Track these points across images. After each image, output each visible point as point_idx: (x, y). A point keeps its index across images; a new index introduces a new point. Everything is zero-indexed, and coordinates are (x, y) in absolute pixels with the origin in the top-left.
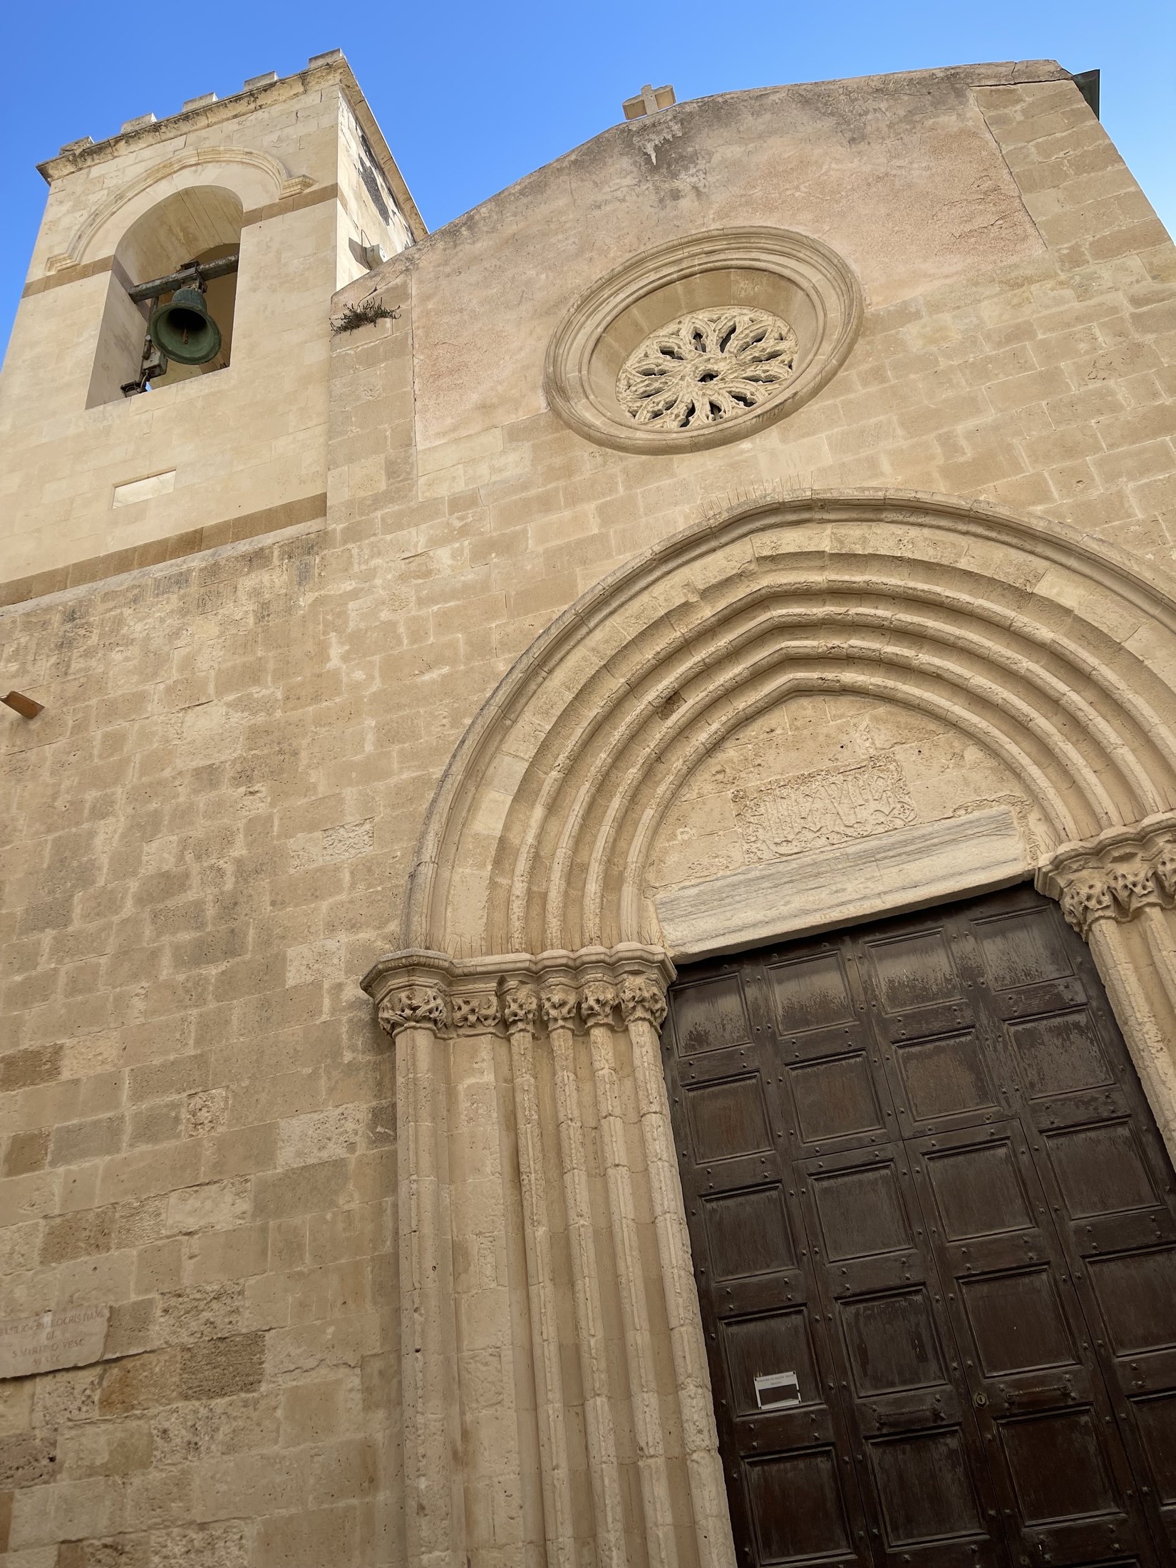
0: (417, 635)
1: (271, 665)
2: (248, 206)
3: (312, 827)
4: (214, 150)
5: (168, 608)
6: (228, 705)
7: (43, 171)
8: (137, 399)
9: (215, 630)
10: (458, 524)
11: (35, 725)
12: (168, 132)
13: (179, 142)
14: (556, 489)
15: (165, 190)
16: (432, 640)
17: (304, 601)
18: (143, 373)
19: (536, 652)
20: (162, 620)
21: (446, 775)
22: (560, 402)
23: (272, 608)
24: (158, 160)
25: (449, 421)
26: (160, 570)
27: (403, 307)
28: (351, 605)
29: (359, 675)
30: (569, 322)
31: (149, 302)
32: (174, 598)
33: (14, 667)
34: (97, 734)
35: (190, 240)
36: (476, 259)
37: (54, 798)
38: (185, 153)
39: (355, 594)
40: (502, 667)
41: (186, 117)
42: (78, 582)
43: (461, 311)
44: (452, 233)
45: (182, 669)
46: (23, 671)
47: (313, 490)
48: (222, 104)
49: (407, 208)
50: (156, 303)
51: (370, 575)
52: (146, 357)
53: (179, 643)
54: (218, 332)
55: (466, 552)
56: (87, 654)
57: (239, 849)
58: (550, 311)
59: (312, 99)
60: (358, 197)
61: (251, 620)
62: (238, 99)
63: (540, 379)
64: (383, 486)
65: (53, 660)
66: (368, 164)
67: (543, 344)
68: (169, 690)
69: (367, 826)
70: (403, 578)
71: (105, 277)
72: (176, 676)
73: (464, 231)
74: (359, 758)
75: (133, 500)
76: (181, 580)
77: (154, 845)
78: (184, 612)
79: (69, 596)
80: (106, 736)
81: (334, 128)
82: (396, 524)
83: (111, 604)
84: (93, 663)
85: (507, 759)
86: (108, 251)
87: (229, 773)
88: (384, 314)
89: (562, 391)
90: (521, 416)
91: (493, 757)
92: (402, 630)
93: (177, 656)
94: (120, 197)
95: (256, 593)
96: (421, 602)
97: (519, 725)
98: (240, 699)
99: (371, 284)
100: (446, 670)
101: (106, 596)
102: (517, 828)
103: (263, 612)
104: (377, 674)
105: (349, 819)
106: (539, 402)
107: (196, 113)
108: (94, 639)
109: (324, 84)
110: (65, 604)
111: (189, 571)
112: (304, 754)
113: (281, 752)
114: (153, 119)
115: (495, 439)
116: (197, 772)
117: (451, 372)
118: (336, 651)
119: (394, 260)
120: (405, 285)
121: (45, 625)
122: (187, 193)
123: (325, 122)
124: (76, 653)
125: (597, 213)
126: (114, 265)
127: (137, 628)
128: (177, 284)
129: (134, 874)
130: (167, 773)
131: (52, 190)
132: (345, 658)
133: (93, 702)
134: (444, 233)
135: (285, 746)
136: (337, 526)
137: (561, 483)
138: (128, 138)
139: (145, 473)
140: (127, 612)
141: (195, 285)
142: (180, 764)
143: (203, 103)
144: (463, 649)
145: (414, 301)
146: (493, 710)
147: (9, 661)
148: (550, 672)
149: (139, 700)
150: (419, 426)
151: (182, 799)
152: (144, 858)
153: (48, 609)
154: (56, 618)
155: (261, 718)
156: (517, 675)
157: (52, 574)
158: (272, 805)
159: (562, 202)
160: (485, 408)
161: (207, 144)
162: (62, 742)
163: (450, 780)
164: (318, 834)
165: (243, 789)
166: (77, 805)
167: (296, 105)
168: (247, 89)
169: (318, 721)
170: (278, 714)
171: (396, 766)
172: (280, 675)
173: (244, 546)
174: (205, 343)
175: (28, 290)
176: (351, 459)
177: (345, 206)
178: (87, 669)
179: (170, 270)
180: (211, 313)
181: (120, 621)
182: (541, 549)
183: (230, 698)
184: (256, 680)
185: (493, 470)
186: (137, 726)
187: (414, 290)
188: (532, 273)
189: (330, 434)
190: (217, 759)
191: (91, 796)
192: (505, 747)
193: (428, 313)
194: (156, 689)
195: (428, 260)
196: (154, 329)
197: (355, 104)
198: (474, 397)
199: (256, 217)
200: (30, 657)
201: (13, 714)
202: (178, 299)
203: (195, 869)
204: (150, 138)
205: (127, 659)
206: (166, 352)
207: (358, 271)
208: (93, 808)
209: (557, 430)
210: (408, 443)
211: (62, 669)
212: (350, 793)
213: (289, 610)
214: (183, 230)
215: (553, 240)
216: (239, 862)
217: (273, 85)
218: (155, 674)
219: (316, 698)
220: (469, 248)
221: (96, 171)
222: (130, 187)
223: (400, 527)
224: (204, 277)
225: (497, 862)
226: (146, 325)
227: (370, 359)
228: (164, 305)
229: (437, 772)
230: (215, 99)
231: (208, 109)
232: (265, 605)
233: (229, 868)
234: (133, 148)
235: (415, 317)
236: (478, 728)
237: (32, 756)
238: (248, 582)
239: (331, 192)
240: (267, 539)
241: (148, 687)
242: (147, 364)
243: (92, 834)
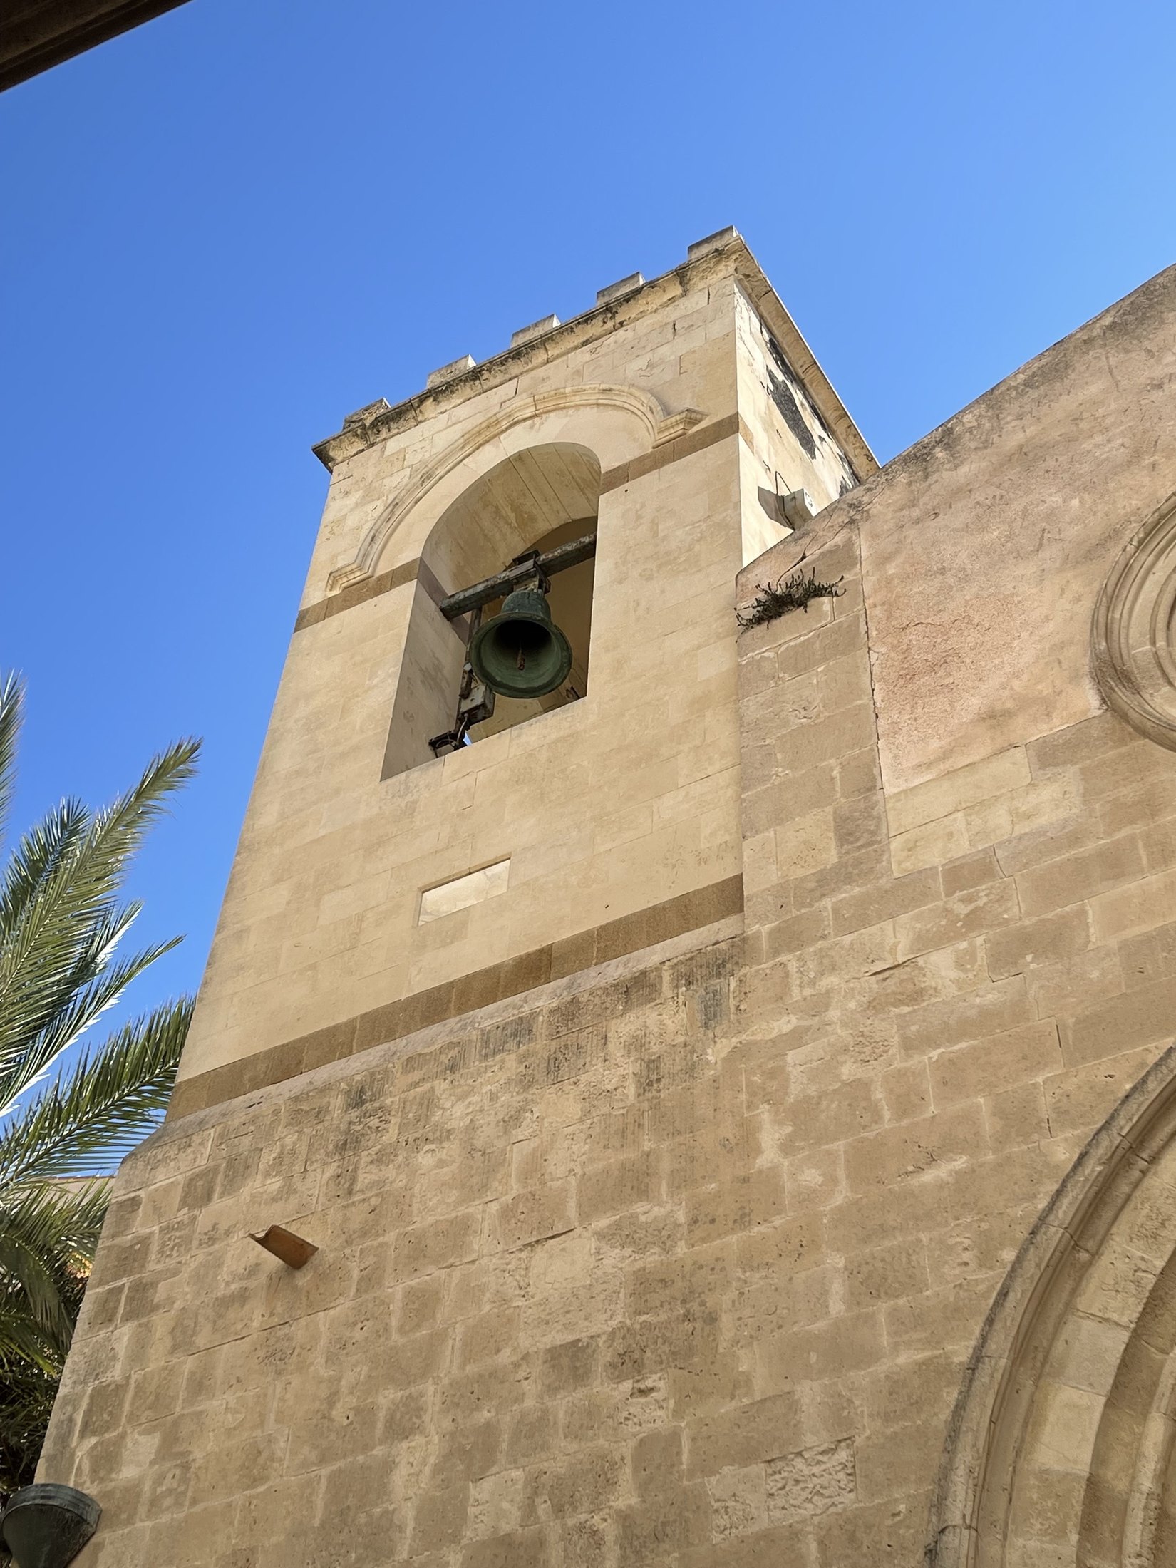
0: (906, 1103)
1: (666, 1165)
2: (608, 463)
3: (747, 1455)
4: (558, 394)
5: (503, 1077)
6: (600, 1236)
7: (322, 454)
8: (453, 759)
9: (573, 1108)
10: (963, 910)
11: (304, 1278)
12: (490, 379)
13: (509, 388)
14: (1132, 839)
15: (489, 458)
16: (932, 1109)
17: (715, 1053)
18: (460, 719)
19: (1124, 1125)
20: (493, 1097)
21: (978, 1357)
22: (1123, 697)
23: (665, 1068)
24: (480, 419)
25: (935, 744)
26: (490, 1016)
27: (848, 577)
28: (791, 1057)
29: (811, 1177)
30: (1127, 567)
31: (467, 616)
32: (511, 1060)
33: (275, 1184)
34: (396, 1290)
35: (525, 520)
36: (962, 491)
37: (331, 1403)
38: (518, 402)
39: (796, 1038)
40: (1062, 1152)
41: (516, 354)
42: (367, 1044)
43: (942, 571)
44: (919, 458)
45: (525, 1176)
46: (288, 1190)
47: (718, 873)
48: (566, 329)
49: (840, 428)
50: (477, 617)
51: (819, 1005)
52: (465, 694)
53: (519, 1133)
54: (566, 647)
55: (982, 956)
56: (382, 1159)
57: (625, 1497)
58: (1091, 552)
59: (697, 300)
60: (768, 425)
61: (631, 1090)
62: (588, 318)
63: (1085, 663)
64: (832, 856)
65: (332, 1170)
66: (780, 377)
67: (1087, 604)
68: (506, 1213)
69: (843, 1455)
70: (875, 1006)
71: (408, 591)
72: (516, 1188)
73: (940, 453)
74: (821, 1325)
75: (446, 909)
76: (521, 1030)
77: (488, 1485)
78: (526, 1082)
79: (355, 1066)
80: (410, 1295)
81: (730, 336)
82: (859, 917)
83: (416, 1076)
84: (390, 1172)
85: (1088, 1325)
86: (412, 552)
87: (605, 1356)
88: (819, 592)
89: (1125, 677)
90: (1058, 724)
91: (1061, 1322)
92: (879, 1094)
93: (517, 1156)
94: (427, 477)
95: (637, 1044)
96: (909, 1046)
97: (1104, 1261)
98: (617, 1225)
99: (796, 549)
100: (961, 1162)
101: (411, 1063)
102: (1118, 1459)
103: (650, 1076)
104: (841, 1174)
105: (809, 1440)
106: (1088, 700)
107: (530, 347)
108: (391, 1134)
109: (712, 279)
110: (348, 1080)
111: (533, 1015)
112: (726, 1321)
113: (687, 1317)
114: (471, 363)
115: (1017, 764)
116: (553, 1355)
117: (932, 668)
118: (770, 1136)
119: (830, 511)
120: (849, 544)
121: (320, 1113)
122: (520, 457)
123: (716, 330)
124: (365, 1157)
125: (1157, 395)
126: (421, 572)
127: (455, 1113)
128: (508, 586)
129: (455, 1538)
130: (506, 1357)
131: (334, 478)
132: (787, 1147)
133: (390, 1237)
134: (906, 460)
135: (694, 1306)
136: (761, 928)
137: (1139, 828)
138: (436, 394)
139: (465, 867)
140: (441, 1086)
141: (533, 585)
142: (524, 1341)
143: (539, 331)
144: (988, 1125)
145: (866, 566)
146: (1053, 1235)
147: (267, 1174)
148: (1154, 1160)
149: (459, 1231)
150: (885, 758)
151: (529, 1403)
152: (471, 1511)
153: (325, 1089)
154: (337, 1102)
155: (653, 1258)
156: (1094, 1168)
157: (331, 1032)
158: (678, 1413)
159: (1094, 389)
160: (994, 718)
161: (545, 388)
162: (342, 1308)
163: (985, 1368)
164: (758, 1468)
165: (627, 1385)
166: (365, 1414)
167: (672, 313)
168: (601, 302)
169: (747, 1262)
170: (681, 1249)
171: (885, 1340)
172: (681, 1181)
173: (616, 970)
174: (549, 664)
175: (303, 621)
176: (779, 818)
177: (750, 443)
178: (381, 1183)
179: (495, 568)
180: (559, 619)
181: (429, 1103)
182: (1113, 942)
183: (602, 1223)
184: (643, 1192)
185: (1016, 815)
186: (457, 1274)
187: (864, 548)
188: (1057, 499)
189: (744, 782)
190: (583, 1331)
191: (387, 1397)
192: (1081, 1303)
193: (889, 581)
194: (486, 1212)
195: (883, 503)
196: (475, 655)
197: (758, 296)
198: (975, 703)
199: (620, 476)
200: (298, 1168)
201: (272, 1261)
202: (508, 607)
203: (554, 1531)
204: (466, 390)
205: (441, 1164)
206: (493, 685)
207: (775, 533)
208: (390, 1421)
209: (1122, 742)
210: (870, 785)
211: (345, 1184)
212: (809, 1393)
213: (691, 1070)
214: (516, 509)
215: (1086, 446)
216: (625, 1518)
217: (638, 291)
218: (485, 1187)
219: (742, 1219)
220: (947, 476)
221: (393, 445)
222: (441, 462)
223: (864, 921)
224: (545, 570)
225: (1088, 1527)
226: (464, 649)
227: (799, 662)
228: (488, 619)
229: (961, 1352)
230: (556, 323)
231: (547, 339)
232: (652, 1064)
233: (610, 1530)
234: (444, 405)
235: (867, 588)
236: (1031, 1268)
237: (299, 1331)
238: (624, 1027)
239: (731, 425)
240: (651, 956)
241: (474, 1208)
242: (467, 705)
243: (388, 1466)
